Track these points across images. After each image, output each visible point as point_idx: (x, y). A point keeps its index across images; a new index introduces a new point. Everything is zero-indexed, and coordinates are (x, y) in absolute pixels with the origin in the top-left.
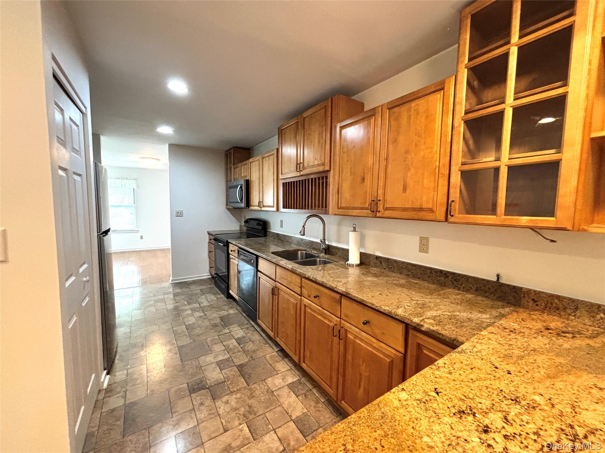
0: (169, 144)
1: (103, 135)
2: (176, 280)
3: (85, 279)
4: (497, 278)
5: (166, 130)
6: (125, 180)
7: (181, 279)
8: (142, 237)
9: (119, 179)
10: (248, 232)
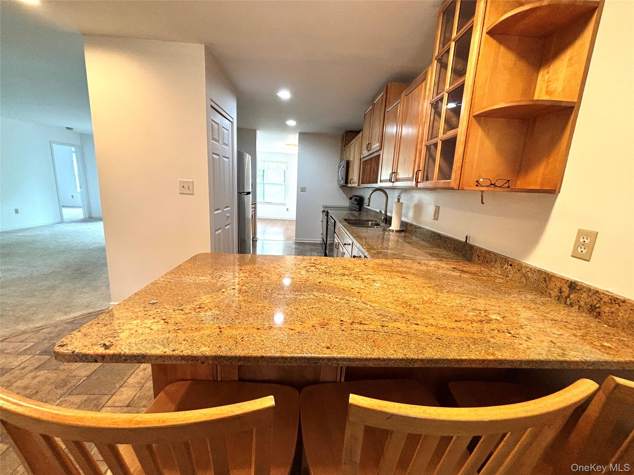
0: (300, 133)
1: (258, 130)
2: (298, 240)
3: (228, 215)
4: (465, 239)
5: (291, 123)
6: (279, 163)
7: (301, 240)
8: (287, 210)
9: (275, 162)
10: (352, 207)
